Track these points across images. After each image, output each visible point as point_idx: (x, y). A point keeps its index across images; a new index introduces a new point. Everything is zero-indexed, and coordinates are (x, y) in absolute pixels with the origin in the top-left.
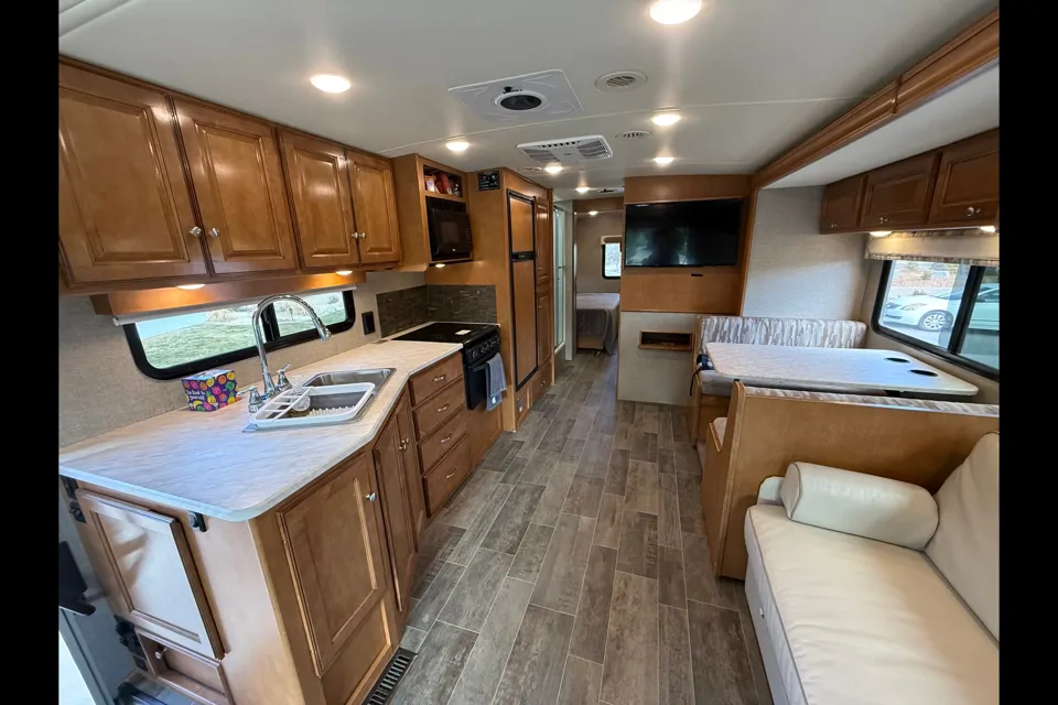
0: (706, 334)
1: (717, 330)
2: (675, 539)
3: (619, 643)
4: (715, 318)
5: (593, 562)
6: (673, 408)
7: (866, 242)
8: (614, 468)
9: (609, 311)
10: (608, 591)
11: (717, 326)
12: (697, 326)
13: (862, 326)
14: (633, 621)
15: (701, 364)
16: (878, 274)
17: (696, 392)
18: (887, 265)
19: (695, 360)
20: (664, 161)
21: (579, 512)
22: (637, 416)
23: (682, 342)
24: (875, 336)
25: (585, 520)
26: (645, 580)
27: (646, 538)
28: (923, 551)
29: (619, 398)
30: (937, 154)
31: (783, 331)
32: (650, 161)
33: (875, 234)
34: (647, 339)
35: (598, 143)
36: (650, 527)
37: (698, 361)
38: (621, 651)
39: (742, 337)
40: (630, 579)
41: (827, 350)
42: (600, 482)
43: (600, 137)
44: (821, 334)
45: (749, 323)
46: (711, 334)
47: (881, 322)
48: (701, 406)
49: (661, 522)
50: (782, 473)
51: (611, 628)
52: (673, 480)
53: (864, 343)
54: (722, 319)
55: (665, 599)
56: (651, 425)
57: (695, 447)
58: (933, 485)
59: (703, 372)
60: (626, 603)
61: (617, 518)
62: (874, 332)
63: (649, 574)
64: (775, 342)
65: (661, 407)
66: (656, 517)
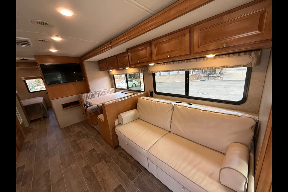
0: (84, 99)
1: (86, 97)
2: (101, 149)
3: (103, 181)
4: (85, 94)
5: (84, 173)
6: (82, 122)
7: (109, 72)
8: (73, 146)
9: (41, 103)
10: (93, 174)
11: (86, 96)
12: (81, 98)
13: (114, 89)
14: (103, 173)
15: (86, 107)
16: (112, 78)
17: (88, 114)
18: (114, 76)
19: (84, 106)
20: (53, 51)
21: (69, 165)
22: (71, 130)
23: (77, 103)
24: (117, 90)
25: (73, 166)
26: (100, 163)
27: (95, 155)
28: (139, 118)
29: (61, 128)
30: (116, 56)
31: (101, 93)
32: (48, 50)
33: (110, 70)
34: (65, 106)
35: (27, 41)
36: (94, 152)
37: (85, 106)
38: (105, 181)
39: (93, 96)
40: (97, 166)
41: (110, 94)
42: (71, 153)
43: (27, 39)
44: (108, 92)
45: (94, 93)
46: (85, 98)
47: (117, 87)
48: (91, 117)
49: (96, 149)
50: (117, 118)
51: (99, 180)
52: (92, 138)
53: (115, 92)
54: (87, 94)
55: (107, 162)
56: (77, 129)
57: (93, 128)
58: (136, 108)
59: (88, 108)
60: (99, 172)
61: (83, 157)
62: (116, 90)
63: (100, 161)
64: (100, 96)
65: (77, 124)
66: (94, 148)
